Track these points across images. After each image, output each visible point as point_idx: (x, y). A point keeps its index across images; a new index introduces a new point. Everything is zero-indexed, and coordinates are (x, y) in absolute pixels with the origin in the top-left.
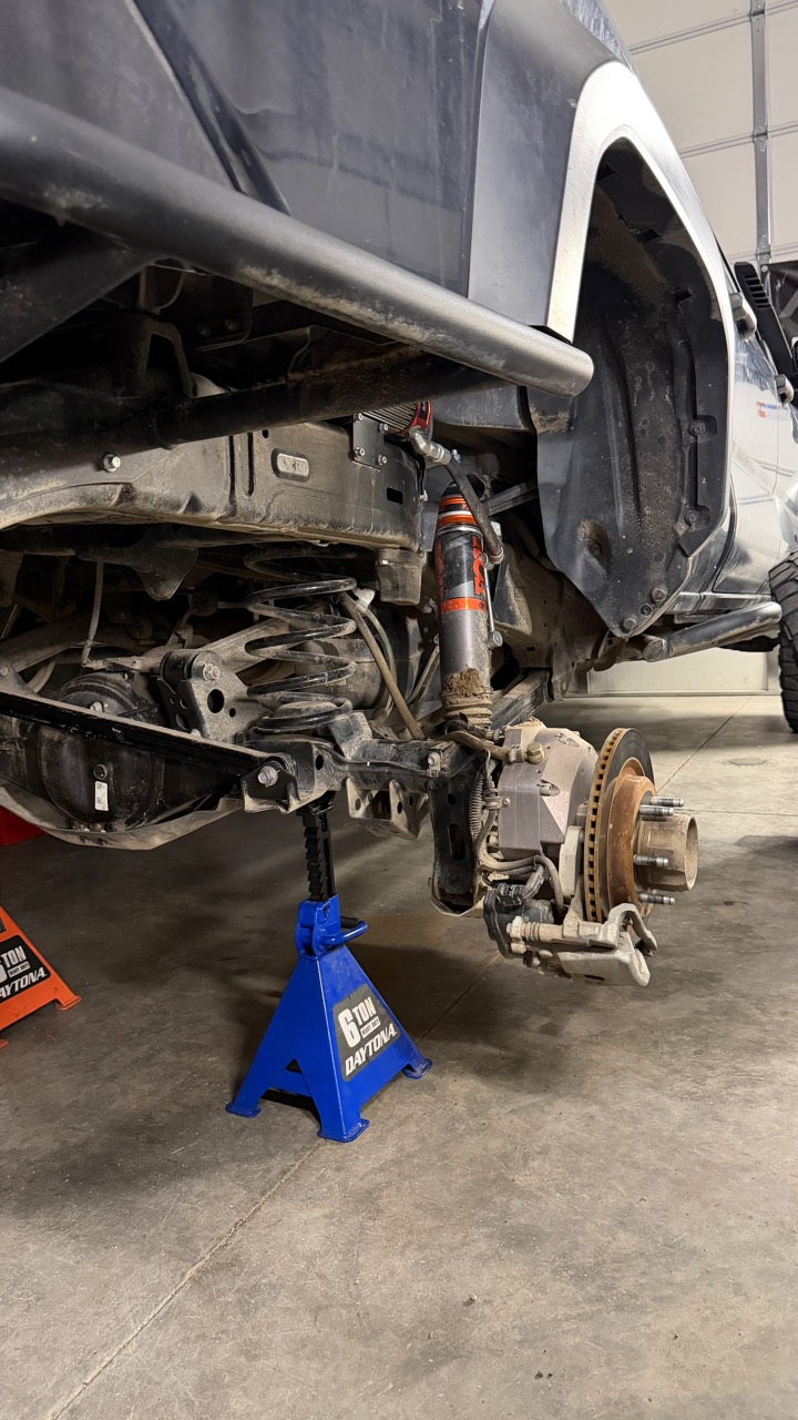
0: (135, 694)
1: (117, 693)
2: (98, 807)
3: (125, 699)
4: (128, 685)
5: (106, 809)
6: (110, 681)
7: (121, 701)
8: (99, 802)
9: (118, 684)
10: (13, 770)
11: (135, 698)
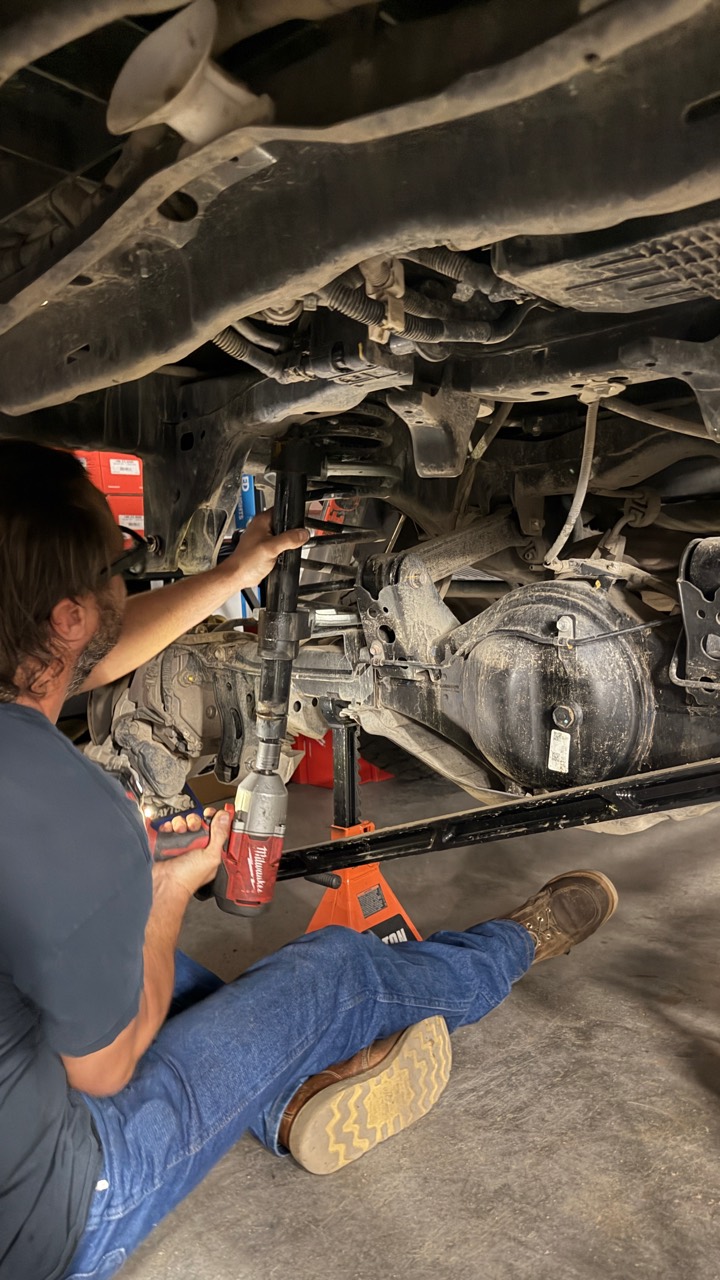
0: (613, 608)
1: (588, 606)
2: (553, 766)
3: (599, 615)
4: (602, 596)
5: (565, 770)
6: (575, 590)
7: (594, 618)
8: (555, 759)
9: (587, 594)
10: (422, 708)
11: (613, 613)
